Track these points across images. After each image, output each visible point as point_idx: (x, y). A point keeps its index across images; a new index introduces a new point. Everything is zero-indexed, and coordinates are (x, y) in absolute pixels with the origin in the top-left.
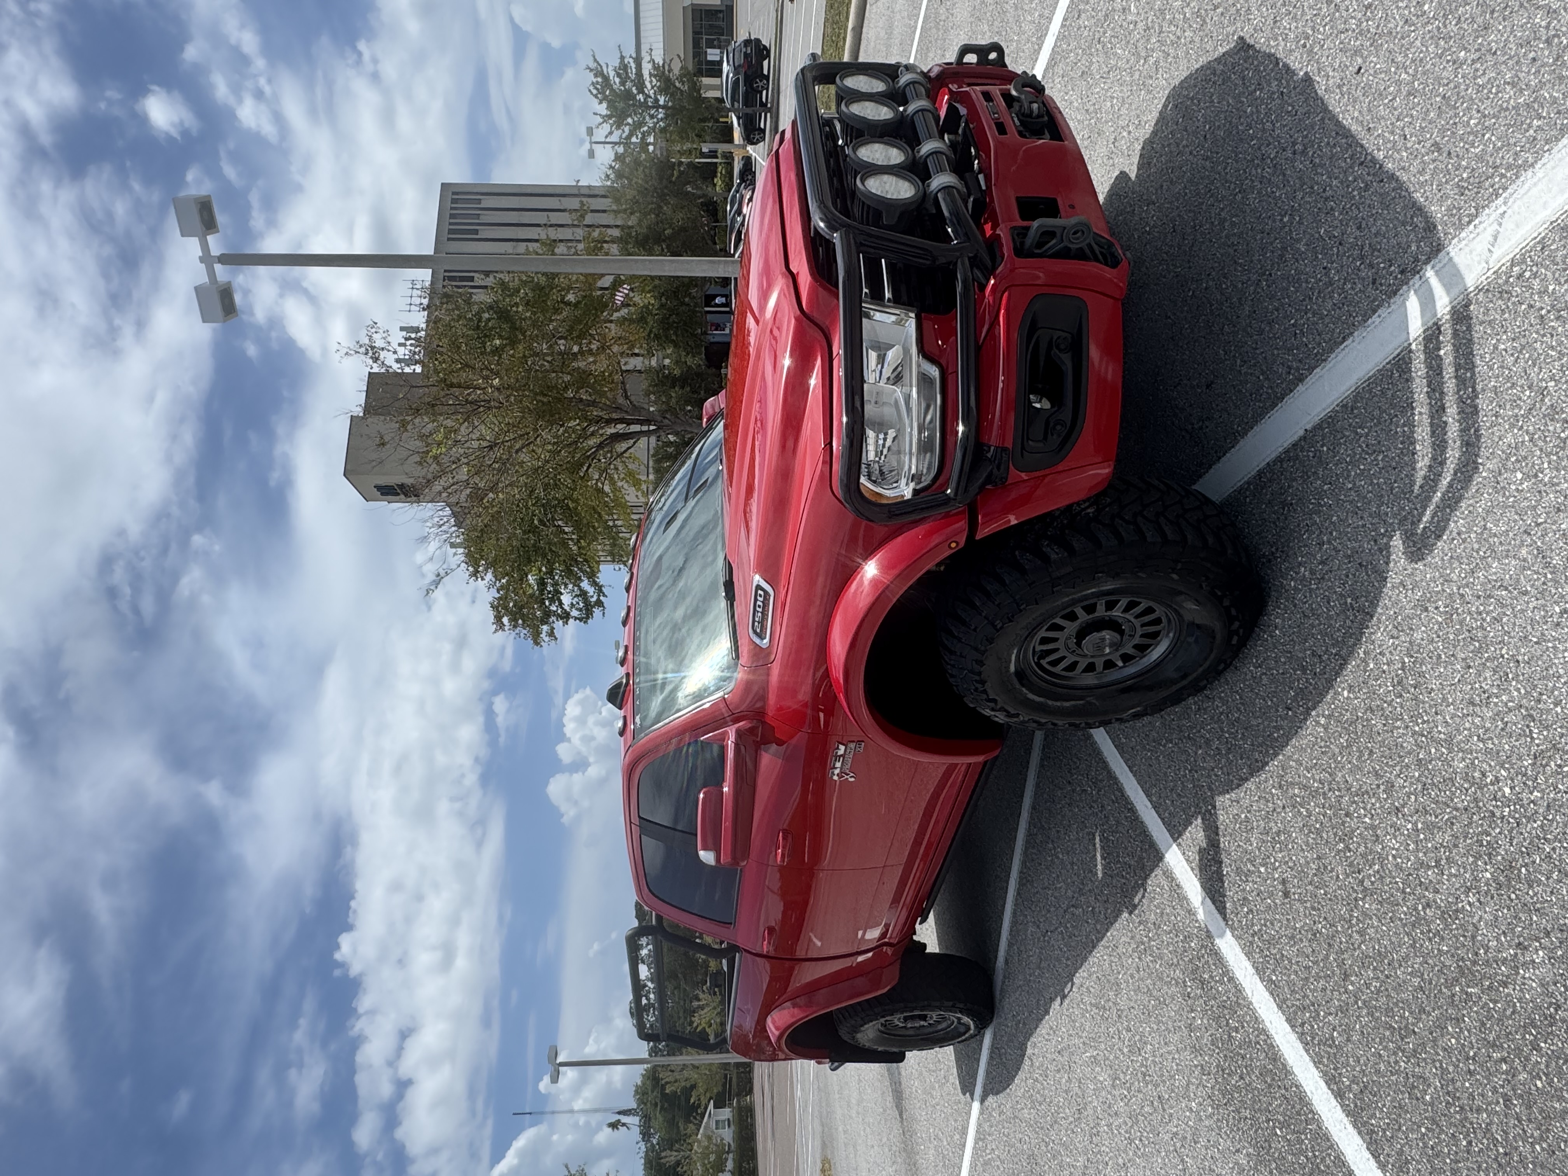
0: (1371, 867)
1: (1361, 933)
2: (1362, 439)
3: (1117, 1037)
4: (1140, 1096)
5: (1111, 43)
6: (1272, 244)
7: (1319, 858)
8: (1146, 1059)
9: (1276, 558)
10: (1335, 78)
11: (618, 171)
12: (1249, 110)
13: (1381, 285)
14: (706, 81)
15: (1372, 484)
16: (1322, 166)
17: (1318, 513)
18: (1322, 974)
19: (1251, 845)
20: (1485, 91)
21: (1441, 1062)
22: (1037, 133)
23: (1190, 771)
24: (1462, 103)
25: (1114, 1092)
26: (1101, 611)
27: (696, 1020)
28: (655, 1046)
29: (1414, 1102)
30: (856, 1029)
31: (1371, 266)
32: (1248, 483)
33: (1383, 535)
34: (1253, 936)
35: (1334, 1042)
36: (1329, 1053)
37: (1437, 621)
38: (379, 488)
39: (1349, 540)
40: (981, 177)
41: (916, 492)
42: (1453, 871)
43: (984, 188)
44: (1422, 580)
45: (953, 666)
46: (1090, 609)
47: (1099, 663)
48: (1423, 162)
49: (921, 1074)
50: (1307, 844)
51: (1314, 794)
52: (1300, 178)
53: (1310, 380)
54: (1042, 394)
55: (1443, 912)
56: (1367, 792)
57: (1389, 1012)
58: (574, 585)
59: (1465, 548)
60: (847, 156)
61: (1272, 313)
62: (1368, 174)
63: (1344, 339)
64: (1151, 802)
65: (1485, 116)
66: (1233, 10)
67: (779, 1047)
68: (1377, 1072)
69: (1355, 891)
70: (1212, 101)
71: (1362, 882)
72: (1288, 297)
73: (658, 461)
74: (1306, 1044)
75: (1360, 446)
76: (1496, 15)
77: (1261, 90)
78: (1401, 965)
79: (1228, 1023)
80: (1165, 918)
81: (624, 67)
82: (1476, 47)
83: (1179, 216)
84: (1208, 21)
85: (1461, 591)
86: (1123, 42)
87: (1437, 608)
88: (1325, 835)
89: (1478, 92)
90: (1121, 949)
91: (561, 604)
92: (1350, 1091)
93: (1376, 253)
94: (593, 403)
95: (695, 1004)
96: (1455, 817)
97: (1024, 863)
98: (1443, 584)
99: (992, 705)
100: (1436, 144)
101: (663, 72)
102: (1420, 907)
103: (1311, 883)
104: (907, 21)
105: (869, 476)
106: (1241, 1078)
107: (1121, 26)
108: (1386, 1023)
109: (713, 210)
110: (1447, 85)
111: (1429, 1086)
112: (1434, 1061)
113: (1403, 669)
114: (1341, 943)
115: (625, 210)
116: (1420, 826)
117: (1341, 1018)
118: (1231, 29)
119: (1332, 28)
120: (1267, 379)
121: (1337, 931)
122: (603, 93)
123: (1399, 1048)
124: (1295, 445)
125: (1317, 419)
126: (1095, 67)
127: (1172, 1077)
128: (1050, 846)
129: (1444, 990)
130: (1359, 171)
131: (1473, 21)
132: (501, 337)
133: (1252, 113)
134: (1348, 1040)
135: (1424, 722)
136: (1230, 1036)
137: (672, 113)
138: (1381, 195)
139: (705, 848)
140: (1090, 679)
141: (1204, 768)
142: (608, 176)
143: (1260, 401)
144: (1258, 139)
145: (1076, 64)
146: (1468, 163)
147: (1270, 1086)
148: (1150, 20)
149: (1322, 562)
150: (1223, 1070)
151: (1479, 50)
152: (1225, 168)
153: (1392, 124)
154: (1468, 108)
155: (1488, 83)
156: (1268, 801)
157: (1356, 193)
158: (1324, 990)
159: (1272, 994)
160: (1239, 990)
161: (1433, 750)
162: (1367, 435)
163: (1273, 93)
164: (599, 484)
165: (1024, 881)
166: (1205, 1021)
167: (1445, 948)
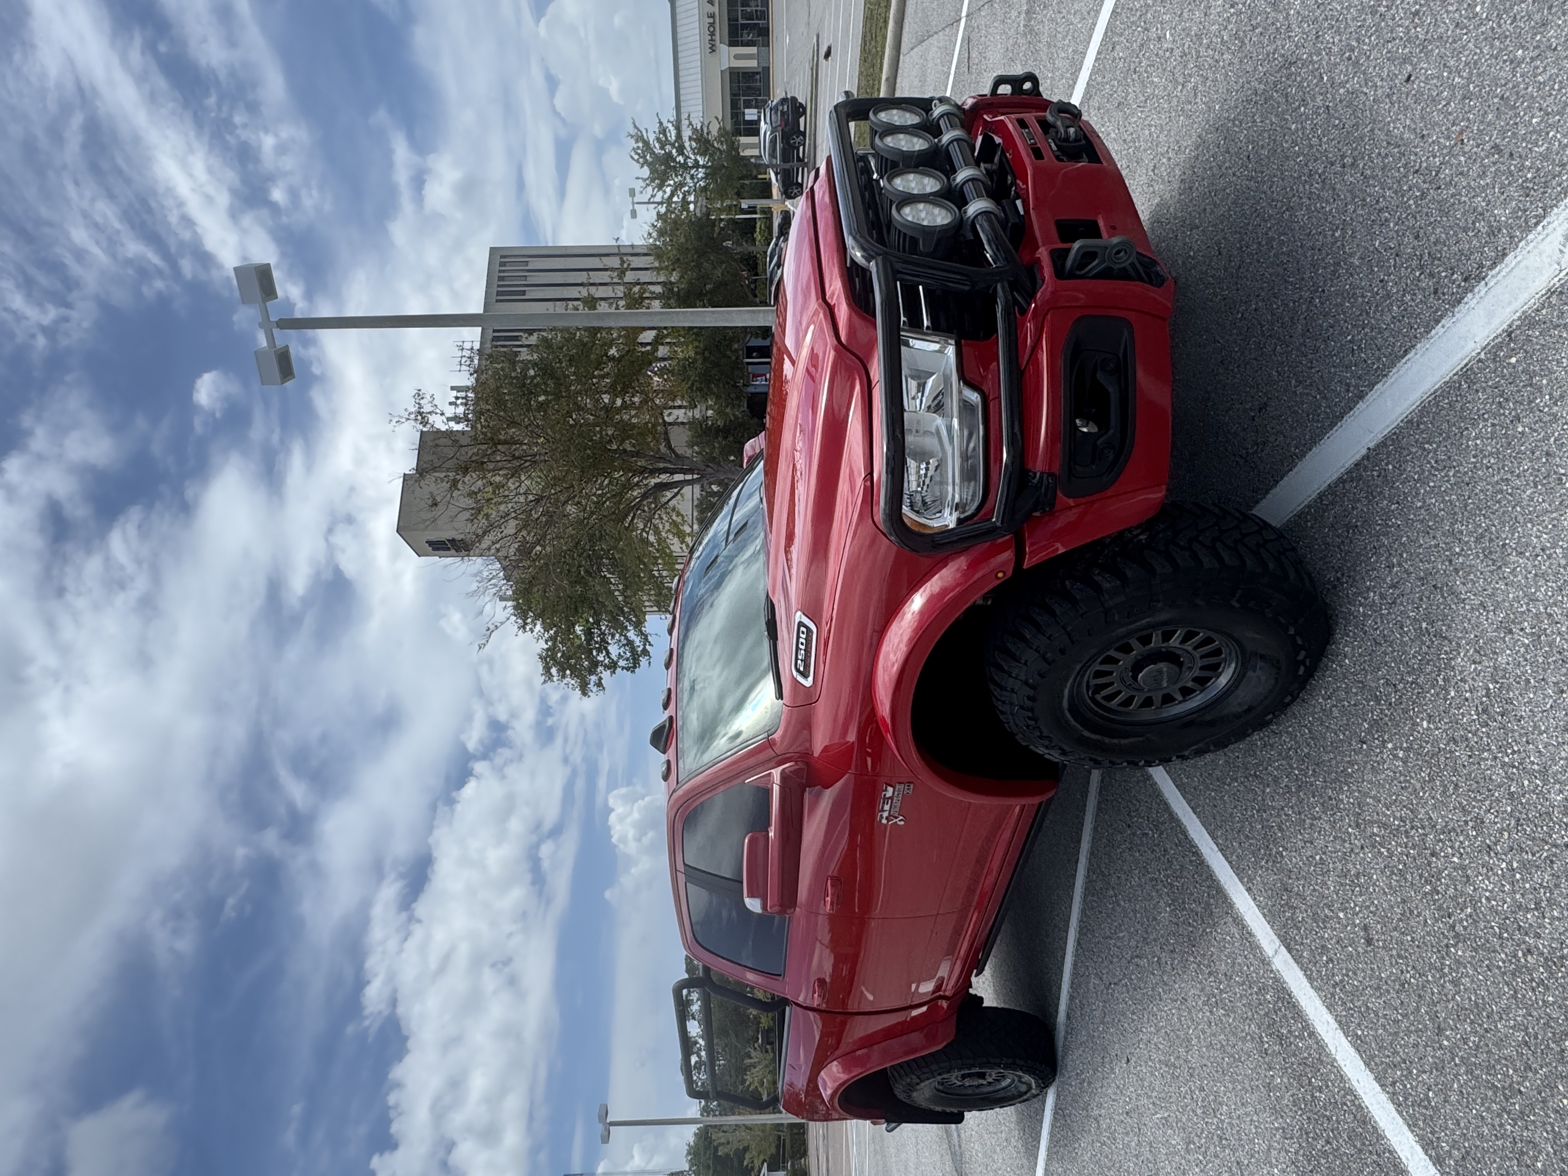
0: (1462, 910)
1: (1455, 983)
2: (1431, 455)
3: (1189, 1097)
4: (1217, 1161)
5: (1146, 72)
6: (1323, 259)
7: (1404, 901)
8: (1222, 1121)
9: (1342, 584)
10: (1383, 88)
11: (660, 229)
12: (1293, 127)
13: (1444, 294)
14: (744, 140)
15: (1443, 501)
16: (1374, 177)
17: (1386, 534)
18: (1412, 1028)
19: (1328, 889)
20: (1547, 88)
21: (1552, 1125)
22: (1075, 156)
23: (1258, 811)
24: (1523, 103)
25: (1188, 1157)
26: (1156, 642)
27: (748, 1078)
28: (707, 1105)
29: (1524, 1169)
30: (911, 1088)
31: (1432, 275)
32: (1309, 506)
33: (1459, 554)
34: (1334, 987)
35: (1429, 1103)
36: (1424, 1115)
37: (1524, 644)
38: (430, 543)
39: (1421, 561)
40: (1019, 203)
41: (960, 521)
42: (1555, 913)
43: (1022, 213)
44: (1504, 601)
45: (1004, 702)
46: (1145, 640)
47: (1157, 698)
48: (1482, 165)
49: (981, 1137)
50: (1390, 887)
51: (1395, 832)
52: (1350, 192)
53: (1371, 396)
54: (1088, 419)
55: (1546, 959)
56: (1454, 829)
57: (1490, 1069)
58: (621, 635)
59: (1551, 564)
60: (882, 189)
61: (1327, 330)
62: (1424, 182)
63: (1406, 352)
64: (1217, 844)
65: (1548, 114)
66: (1272, 29)
67: (832, 1106)
68: (1481, 1136)
69: (1446, 937)
70: (1255, 121)
71: (1453, 927)
72: (1344, 313)
73: (702, 511)
74: (1398, 1105)
75: (1429, 463)
76: (1554, 10)
77: (1305, 106)
78: (1501, 1018)
79: (1310, 1082)
80: (1237, 968)
81: (664, 131)
82: (1535, 44)
83: (1224, 238)
84: (1247, 42)
85: (1549, 610)
86: (1160, 70)
87: (1522, 630)
88: (1409, 877)
89: (1539, 89)
90: (1191, 1003)
91: (608, 653)
92: (1450, 1156)
93: (1436, 262)
94: (637, 454)
95: (748, 1061)
96: (1555, 855)
97: (1083, 912)
98: (1528, 604)
99: (1046, 743)
100: (1496, 147)
101: (702, 135)
102: (1520, 954)
103: (1395, 929)
104: (940, 67)
105: (912, 506)
106: (1328, 1142)
107: (1157, 55)
108: (1488, 1082)
109: (753, 263)
110: (1505, 85)
111: (1540, 1152)
112: (1544, 1124)
113: (1488, 695)
114: (1433, 994)
115: (667, 267)
116: (1515, 865)
117: (1437, 1076)
118: (1270, 49)
119: (1378, 37)
120: (1325, 398)
121: (1428, 981)
122: (644, 157)
123: (1504, 1109)
124: (1357, 465)
125: (1380, 437)
126: (1131, 96)
127: (1252, 1141)
128: (1111, 892)
129: (1552, 1045)
130: (1414, 179)
131: (1530, 18)
132: (546, 393)
133: (1297, 130)
134: (1445, 1101)
135: (1514, 752)
136: (1312, 1096)
137: (712, 173)
138: (1439, 202)
139: (751, 895)
140: (1148, 715)
141: (1274, 808)
142: (650, 234)
143: (1318, 421)
144: (1304, 156)
145: (1111, 95)
146: (1532, 163)
147: (1360, 1151)
148: (1186, 46)
149: (1394, 586)
150: (1307, 1134)
151: (1537, 47)
152: (1271, 187)
153: (1448, 129)
154: (1529, 107)
155: (1549, 79)
156: (1345, 841)
157: (1411, 202)
158: (1415, 1046)
159: (1357, 1050)
160: (1321, 1046)
161: (1526, 783)
162: (1436, 451)
163: (1319, 108)
164: (645, 535)
165: (1083, 930)
166: (1285, 1080)
167: (1551, 999)
